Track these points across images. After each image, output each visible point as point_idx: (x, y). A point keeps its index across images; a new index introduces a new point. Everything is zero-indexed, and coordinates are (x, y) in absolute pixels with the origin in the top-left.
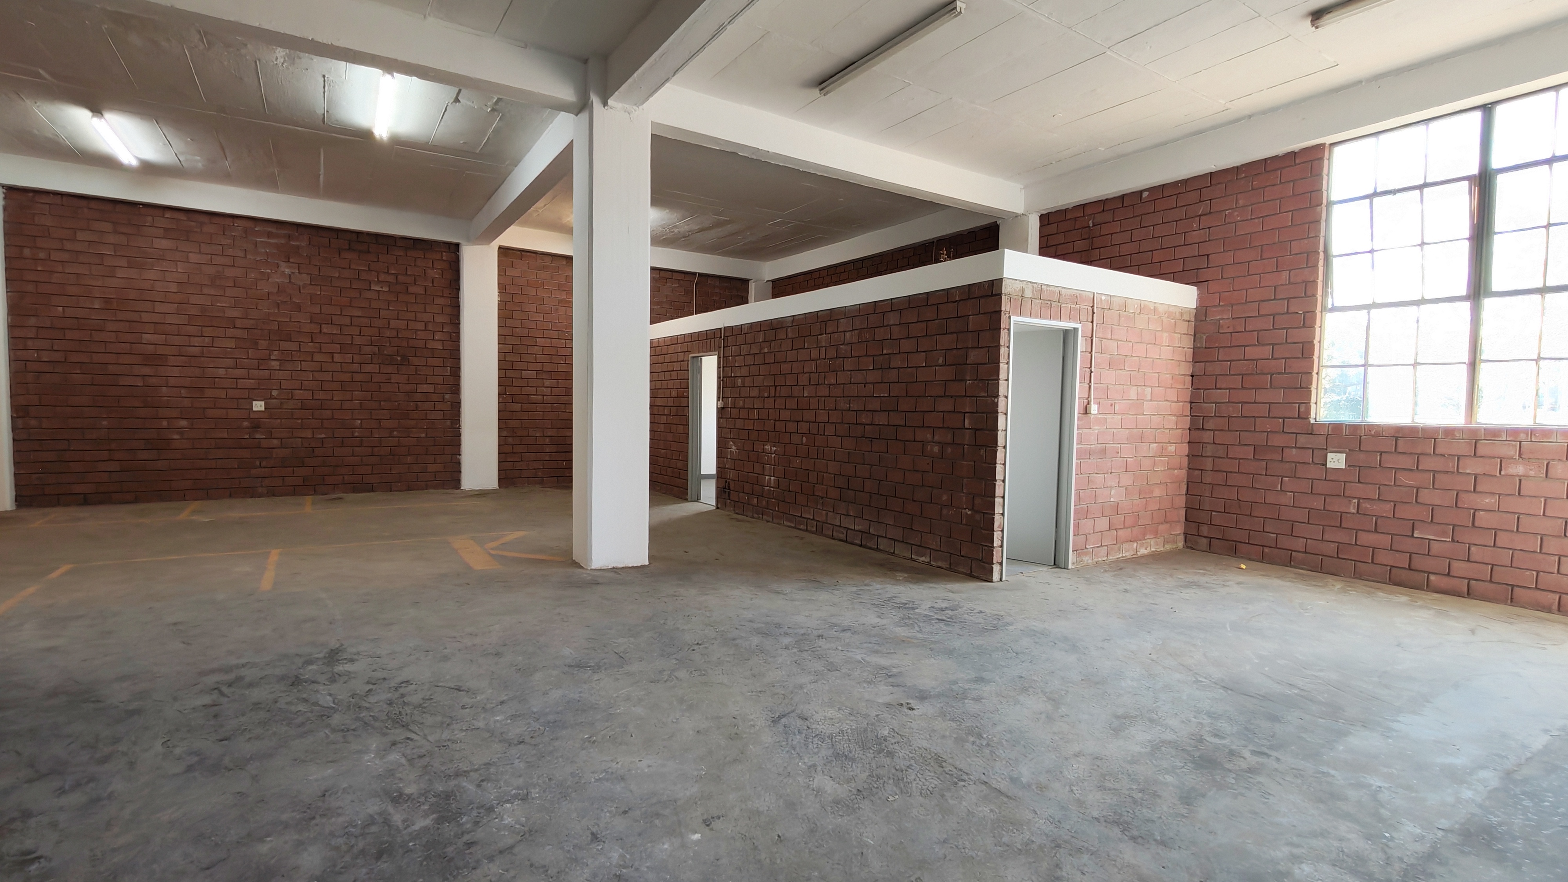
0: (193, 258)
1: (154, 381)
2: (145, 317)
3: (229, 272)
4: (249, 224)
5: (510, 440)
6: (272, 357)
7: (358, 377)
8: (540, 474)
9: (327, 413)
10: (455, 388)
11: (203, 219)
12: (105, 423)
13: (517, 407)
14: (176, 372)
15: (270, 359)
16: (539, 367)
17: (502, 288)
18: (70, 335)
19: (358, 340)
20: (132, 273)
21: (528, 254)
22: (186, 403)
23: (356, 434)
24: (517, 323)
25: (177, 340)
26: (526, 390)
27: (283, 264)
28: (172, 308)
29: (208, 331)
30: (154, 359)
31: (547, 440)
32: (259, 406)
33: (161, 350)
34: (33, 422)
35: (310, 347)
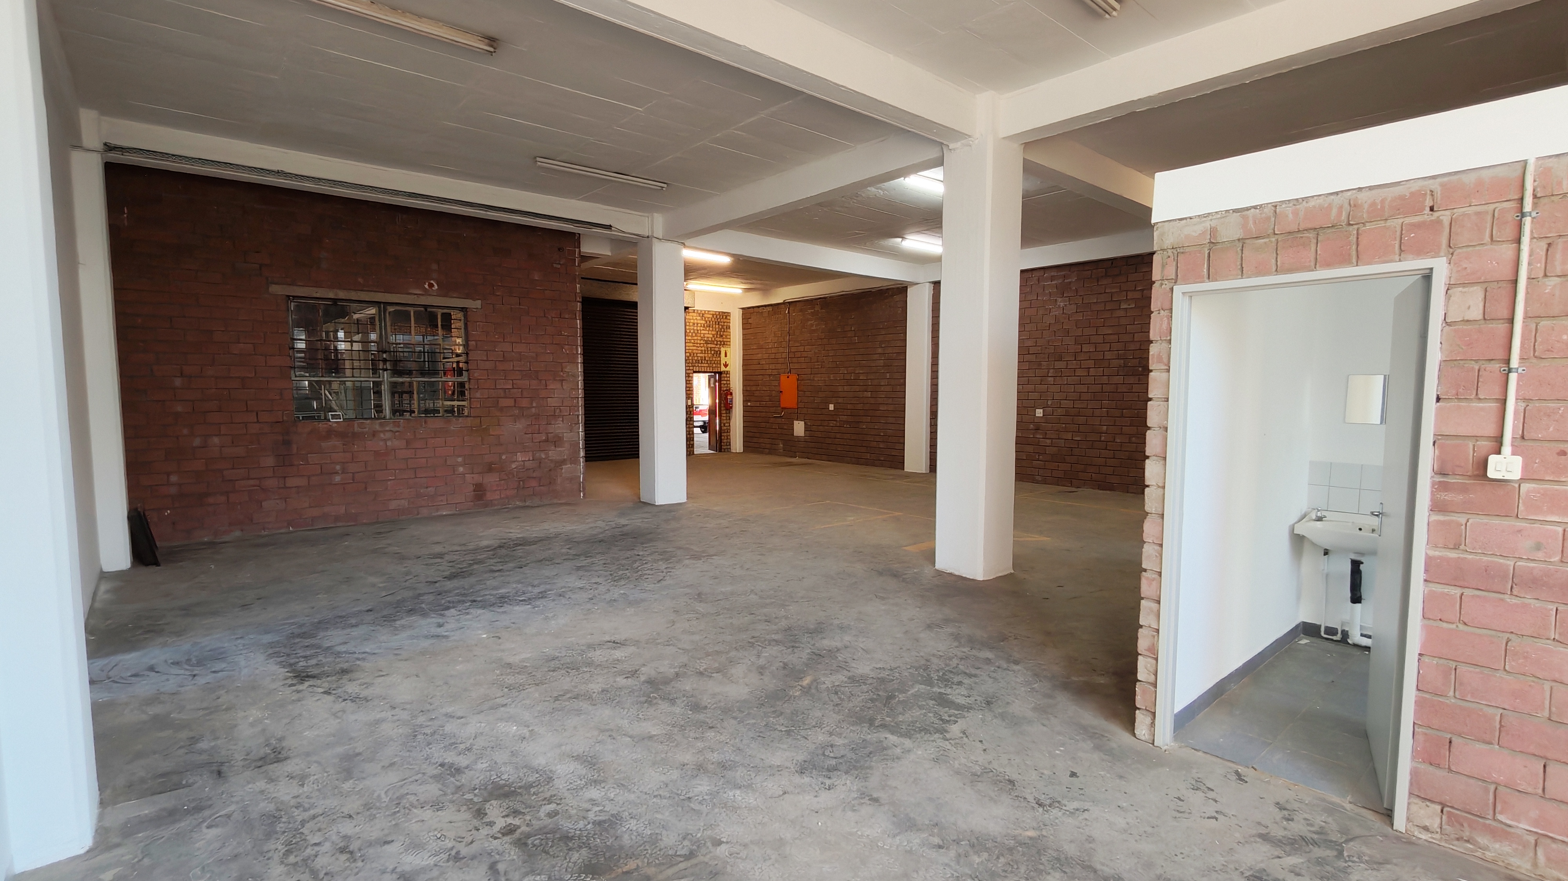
4: (1042, 272)
6: (1050, 375)
7: (1107, 388)
9: (1082, 420)
19: (1108, 355)
27: (1059, 300)
32: (1039, 413)
35: (1073, 364)
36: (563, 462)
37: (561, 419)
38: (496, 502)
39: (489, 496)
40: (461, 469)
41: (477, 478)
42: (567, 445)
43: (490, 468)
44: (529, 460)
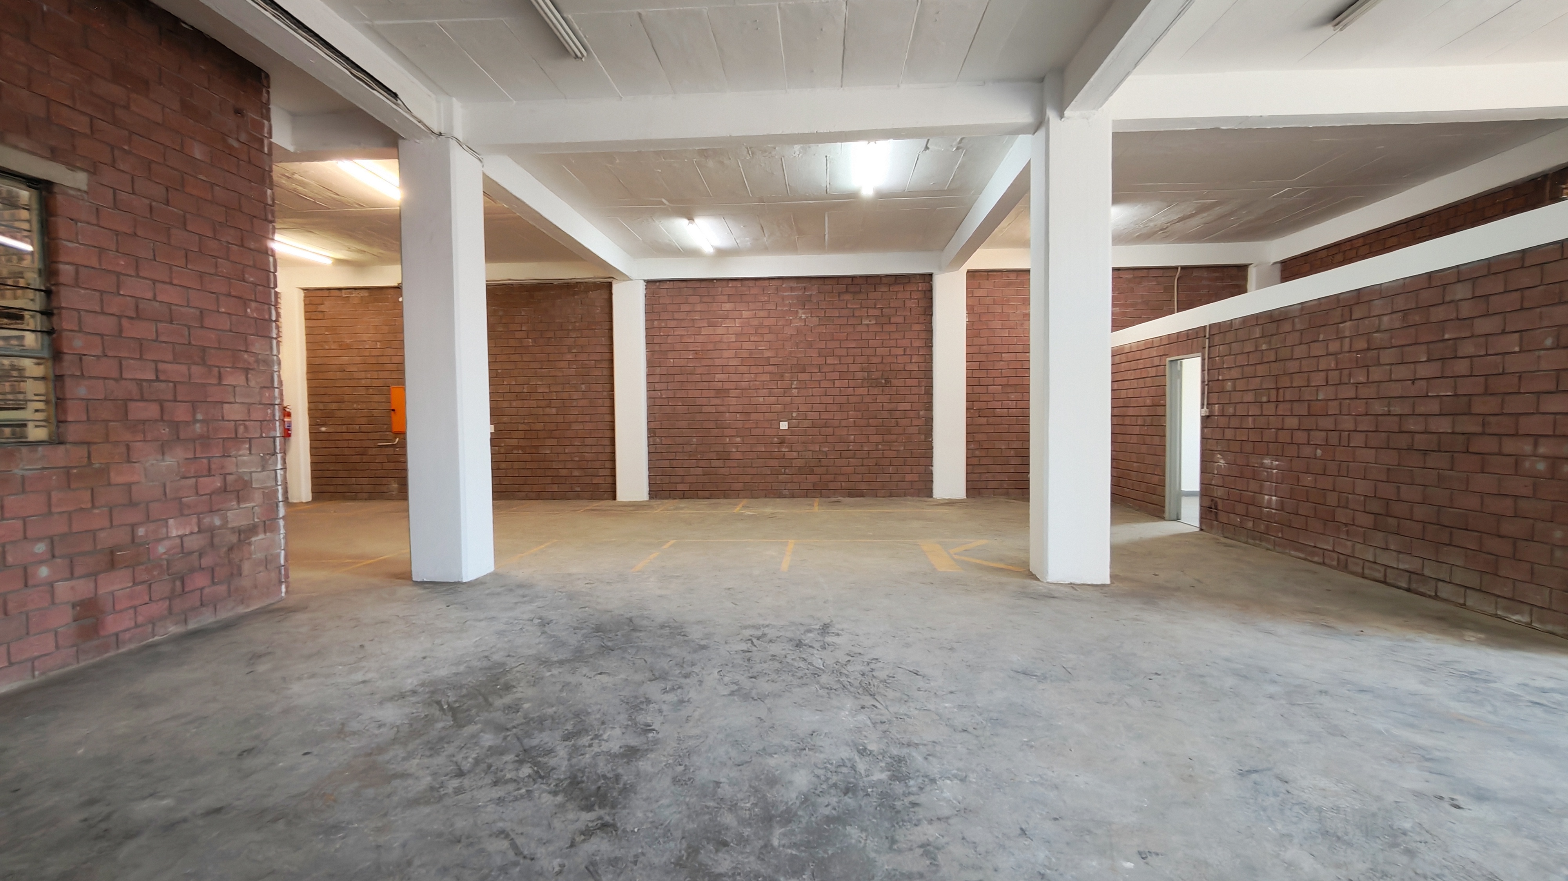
0: (745, 314)
1: (722, 409)
2: (718, 362)
3: (766, 322)
4: (779, 282)
5: (977, 453)
6: (793, 387)
7: (853, 399)
8: (1005, 486)
9: (830, 431)
10: (929, 406)
11: (751, 283)
12: (694, 440)
13: (983, 420)
14: (733, 401)
15: (792, 388)
16: (1004, 381)
17: (970, 309)
18: (678, 378)
19: (852, 368)
20: (710, 331)
21: (995, 273)
22: (740, 424)
23: (851, 448)
24: (984, 341)
25: (735, 377)
26: (991, 405)
27: (800, 311)
28: (731, 354)
29: (754, 369)
30: (722, 393)
31: (1012, 453)
32: (784, 425)
33: (727, 386)
34: (658, 440)
35: (818, 376)
36: (252, 530)
37: (247, 446)
38: (128, 635)
39: (113, 624)
40: (44, 572)
41: (83, 588)
42: (258, 497)
43: (112, 562)
44: (192, 533)
